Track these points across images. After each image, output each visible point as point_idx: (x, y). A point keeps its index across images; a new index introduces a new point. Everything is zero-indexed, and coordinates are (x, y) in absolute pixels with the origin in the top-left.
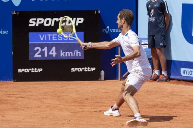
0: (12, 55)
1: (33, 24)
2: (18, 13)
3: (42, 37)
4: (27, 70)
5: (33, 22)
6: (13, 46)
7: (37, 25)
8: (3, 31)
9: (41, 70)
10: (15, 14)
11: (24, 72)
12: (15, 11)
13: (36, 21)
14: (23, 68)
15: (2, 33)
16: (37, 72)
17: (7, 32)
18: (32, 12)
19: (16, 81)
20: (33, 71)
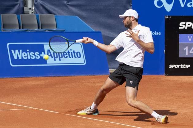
0: (164, 53)
1: (182, 27)
2: (170, 17)
3: (190, 38)
4: (177, 66)
5: (183, 26)
6: (165, 45)
7: (186, 28)
8: (156, 32)
9: (189, 66)
10: (167, 19)
11: (174, 67)
12: (167, 16)
13: (185, 25)
14: (173, 64)
15: (155, 34)
16: (185, 68)
17: (160, 33)
18: (182, 16)
19: (168, 75)
20: (182, 67)
